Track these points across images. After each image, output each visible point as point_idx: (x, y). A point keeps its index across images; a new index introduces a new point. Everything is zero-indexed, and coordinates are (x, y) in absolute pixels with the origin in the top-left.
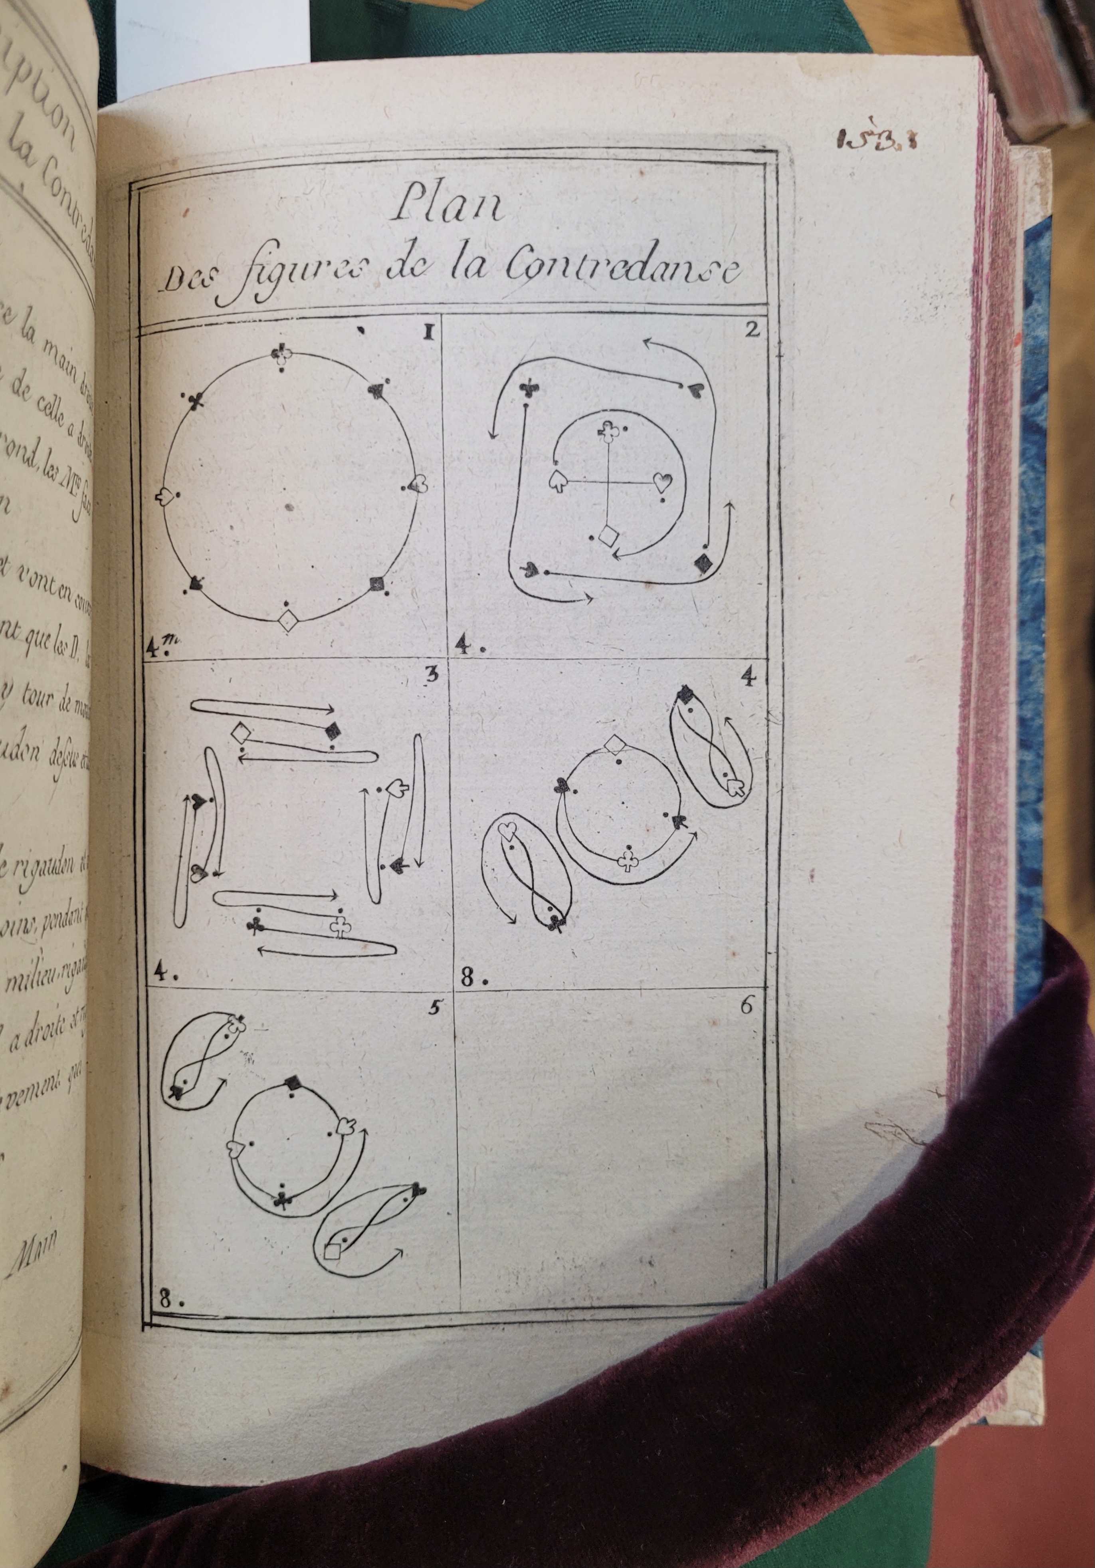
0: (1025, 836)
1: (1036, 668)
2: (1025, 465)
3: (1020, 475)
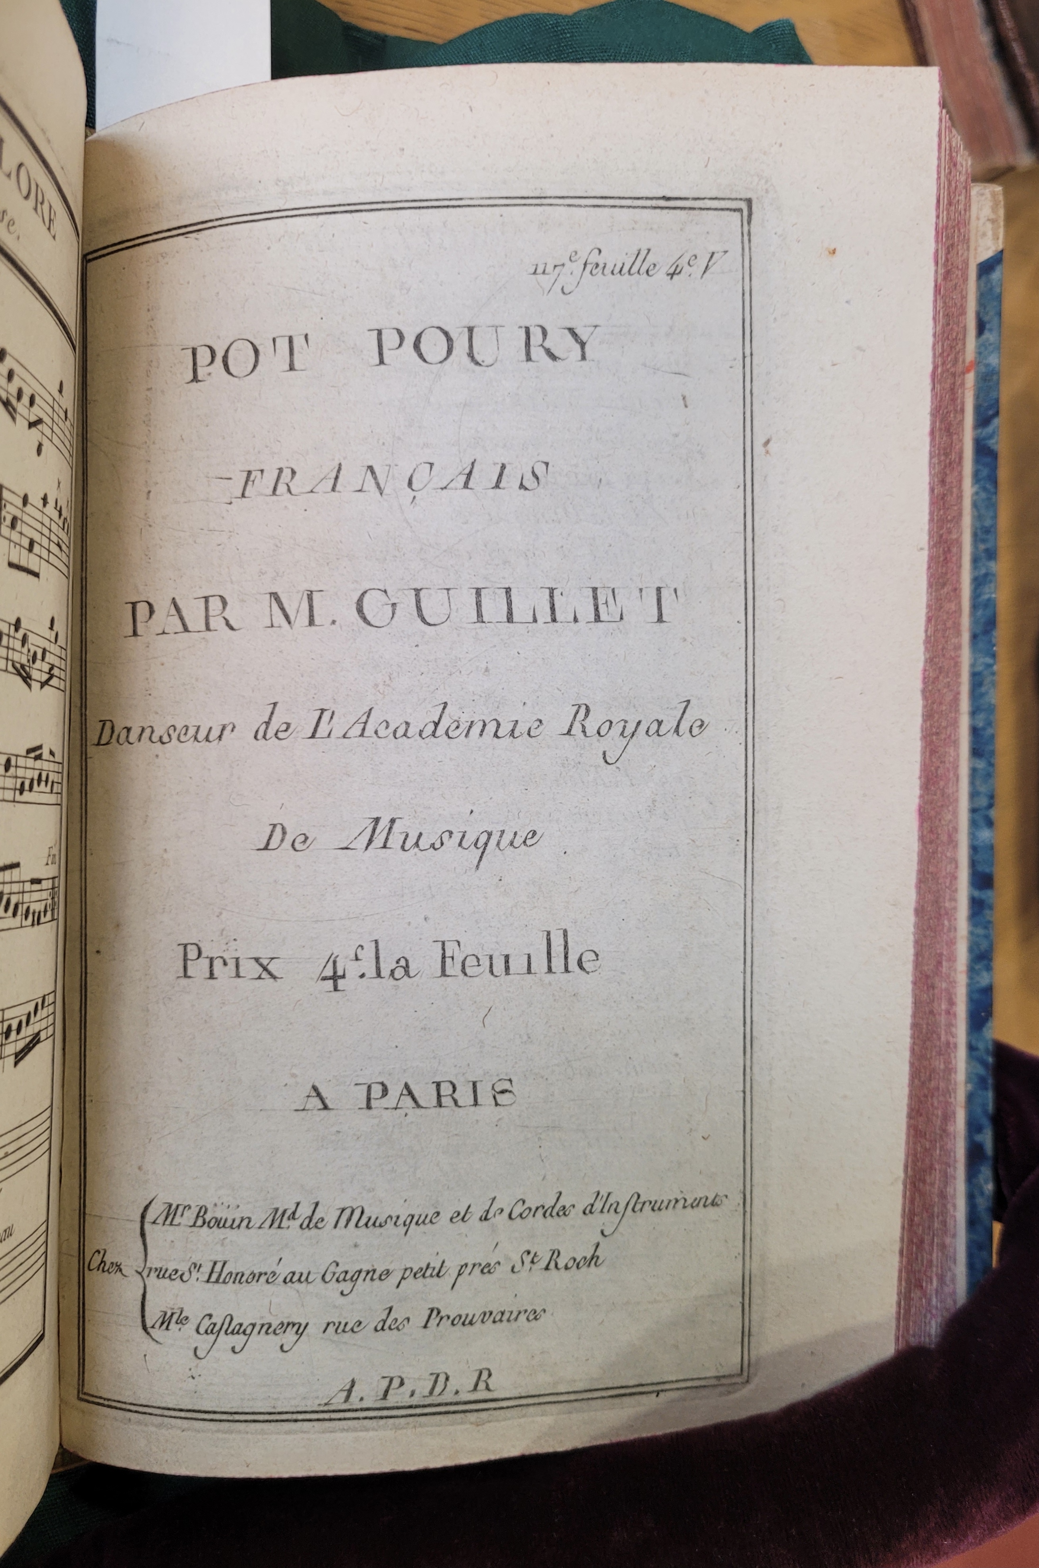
0: (977, 840)
1: (988, 680)
2: (977, 486)
3: (973, 495)
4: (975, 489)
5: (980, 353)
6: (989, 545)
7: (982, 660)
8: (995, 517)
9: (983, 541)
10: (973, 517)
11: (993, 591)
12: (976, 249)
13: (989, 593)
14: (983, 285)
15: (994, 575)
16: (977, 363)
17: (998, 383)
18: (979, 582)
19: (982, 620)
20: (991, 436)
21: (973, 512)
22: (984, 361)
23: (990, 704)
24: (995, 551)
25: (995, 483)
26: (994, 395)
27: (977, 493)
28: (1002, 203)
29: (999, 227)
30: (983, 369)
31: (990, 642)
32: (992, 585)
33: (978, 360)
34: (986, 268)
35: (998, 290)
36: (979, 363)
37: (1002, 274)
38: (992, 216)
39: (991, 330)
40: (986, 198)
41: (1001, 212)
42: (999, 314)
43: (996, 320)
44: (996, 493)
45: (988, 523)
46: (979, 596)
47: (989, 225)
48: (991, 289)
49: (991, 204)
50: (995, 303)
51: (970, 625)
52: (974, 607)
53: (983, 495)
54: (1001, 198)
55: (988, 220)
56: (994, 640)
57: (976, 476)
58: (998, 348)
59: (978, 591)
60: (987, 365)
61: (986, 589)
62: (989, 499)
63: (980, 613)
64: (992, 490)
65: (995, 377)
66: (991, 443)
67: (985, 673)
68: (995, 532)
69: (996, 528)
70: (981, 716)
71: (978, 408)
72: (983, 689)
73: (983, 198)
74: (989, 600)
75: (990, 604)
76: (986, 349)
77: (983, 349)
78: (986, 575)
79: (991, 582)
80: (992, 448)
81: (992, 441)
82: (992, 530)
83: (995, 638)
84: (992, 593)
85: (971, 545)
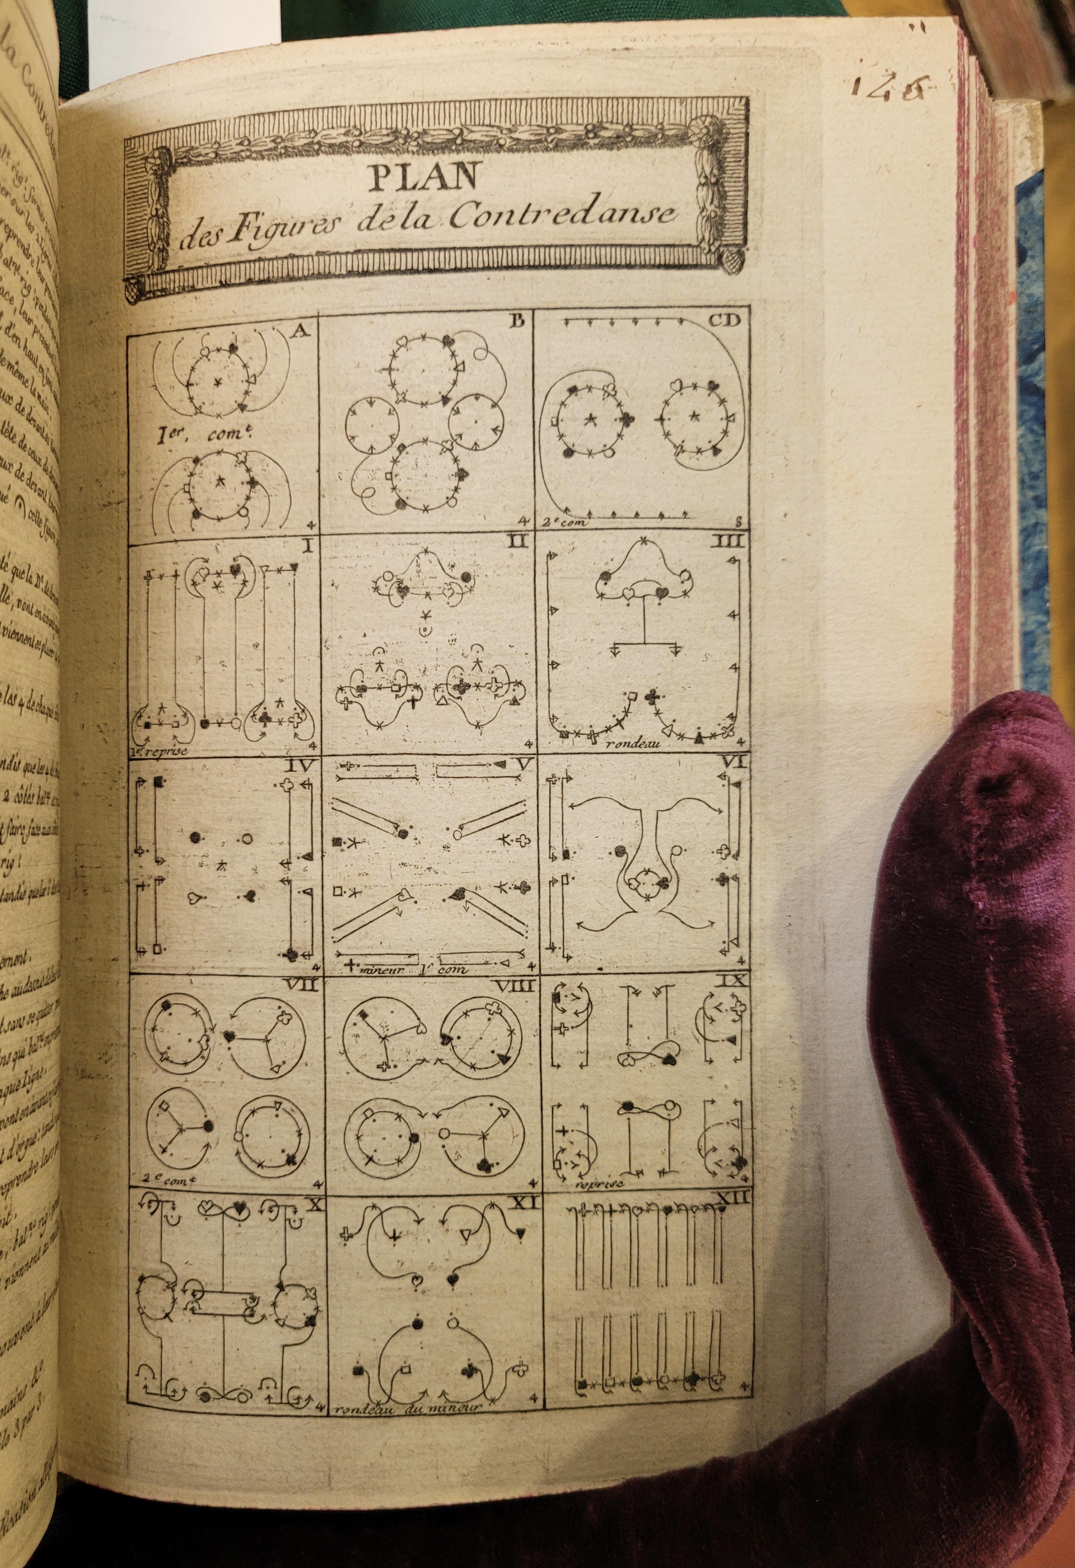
1: (1041, 639)
2: (1023, 428)
3: (1018, 439)
4: (1020, 432)
5: (1021, 283)
6: (1038, 492)
7: (1034, 618)
8: (1045, 461)
9: (1032, 488)
10: (1020, 462)
11: (1044, 541)
12: (1013, 170)
13: (1039, 545)
14: (1022, 209)
15: (1045, 525)
16: (1019, 294)
17: (1044, 315)
18: (1027, 533)
19: (1033, 574)
20: (1037, 374)
21: (1019, 457)
22: (1027, 291)
23: (1044, 666)
24: (1046, 499)
25: (1043, 424)
26: (1038, 328)
27: (1022, 436)
28: (1041, 118)
29: (1038, 145)
30: (1027, 301)
31: (1042, 597)
32: (1043, 535)
33: (1020, 291)
34: (1025, 191)
35: (1040, 213)
36: (1022, 293)
37: (1044, 195)
38: (1030, 134)
39: (1033, 257)
40: (1023, 115)
41: (1040, 128)
42: (1043, 240)
43: (1038, 246)
44: (1044, 435)
45: (1036, 468)
46: (1029, 548)
47: (1027, 144)
48: (1032, 212)
49: (1028, 120)
50: (1037, 228)
51: (1020, 581)
52: (1023, 560)
53: (1030, 438)
54: (1040, 113)
55: (1026, 138)
56: (1046, 596)
57: (1021, 416)
58: (1042, 277)
59: (1027, 543)
60: (1030, 296)
61: (1037, 540)
62: (1037, 441)
63: (1030, 566)
64: (1041, 432)
65: (1039, 309)
66: (1037, 380)
67: (1039, 631)
68: (1046, 477)
69: (1045, 474)
70: (1036, 679)
71: (1020, 343)
72: (1036, 650)
73: (1019, 115)
74: (1040, 552)
75: (1041, 556)
76: (1029, 277)
77: (1025, 278)
78: (1036, 525)
79: (1041, 531)
80: (1038, 385)
81: (1038, 378)
82: (1042, 475)
83: (1048, 593)
84: (1042, 544)
85: (1018, 493)
